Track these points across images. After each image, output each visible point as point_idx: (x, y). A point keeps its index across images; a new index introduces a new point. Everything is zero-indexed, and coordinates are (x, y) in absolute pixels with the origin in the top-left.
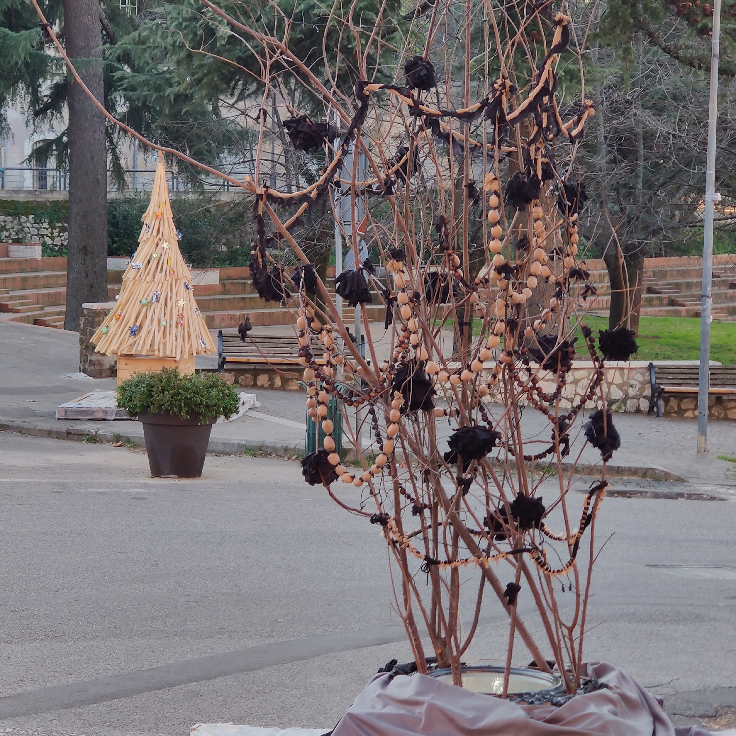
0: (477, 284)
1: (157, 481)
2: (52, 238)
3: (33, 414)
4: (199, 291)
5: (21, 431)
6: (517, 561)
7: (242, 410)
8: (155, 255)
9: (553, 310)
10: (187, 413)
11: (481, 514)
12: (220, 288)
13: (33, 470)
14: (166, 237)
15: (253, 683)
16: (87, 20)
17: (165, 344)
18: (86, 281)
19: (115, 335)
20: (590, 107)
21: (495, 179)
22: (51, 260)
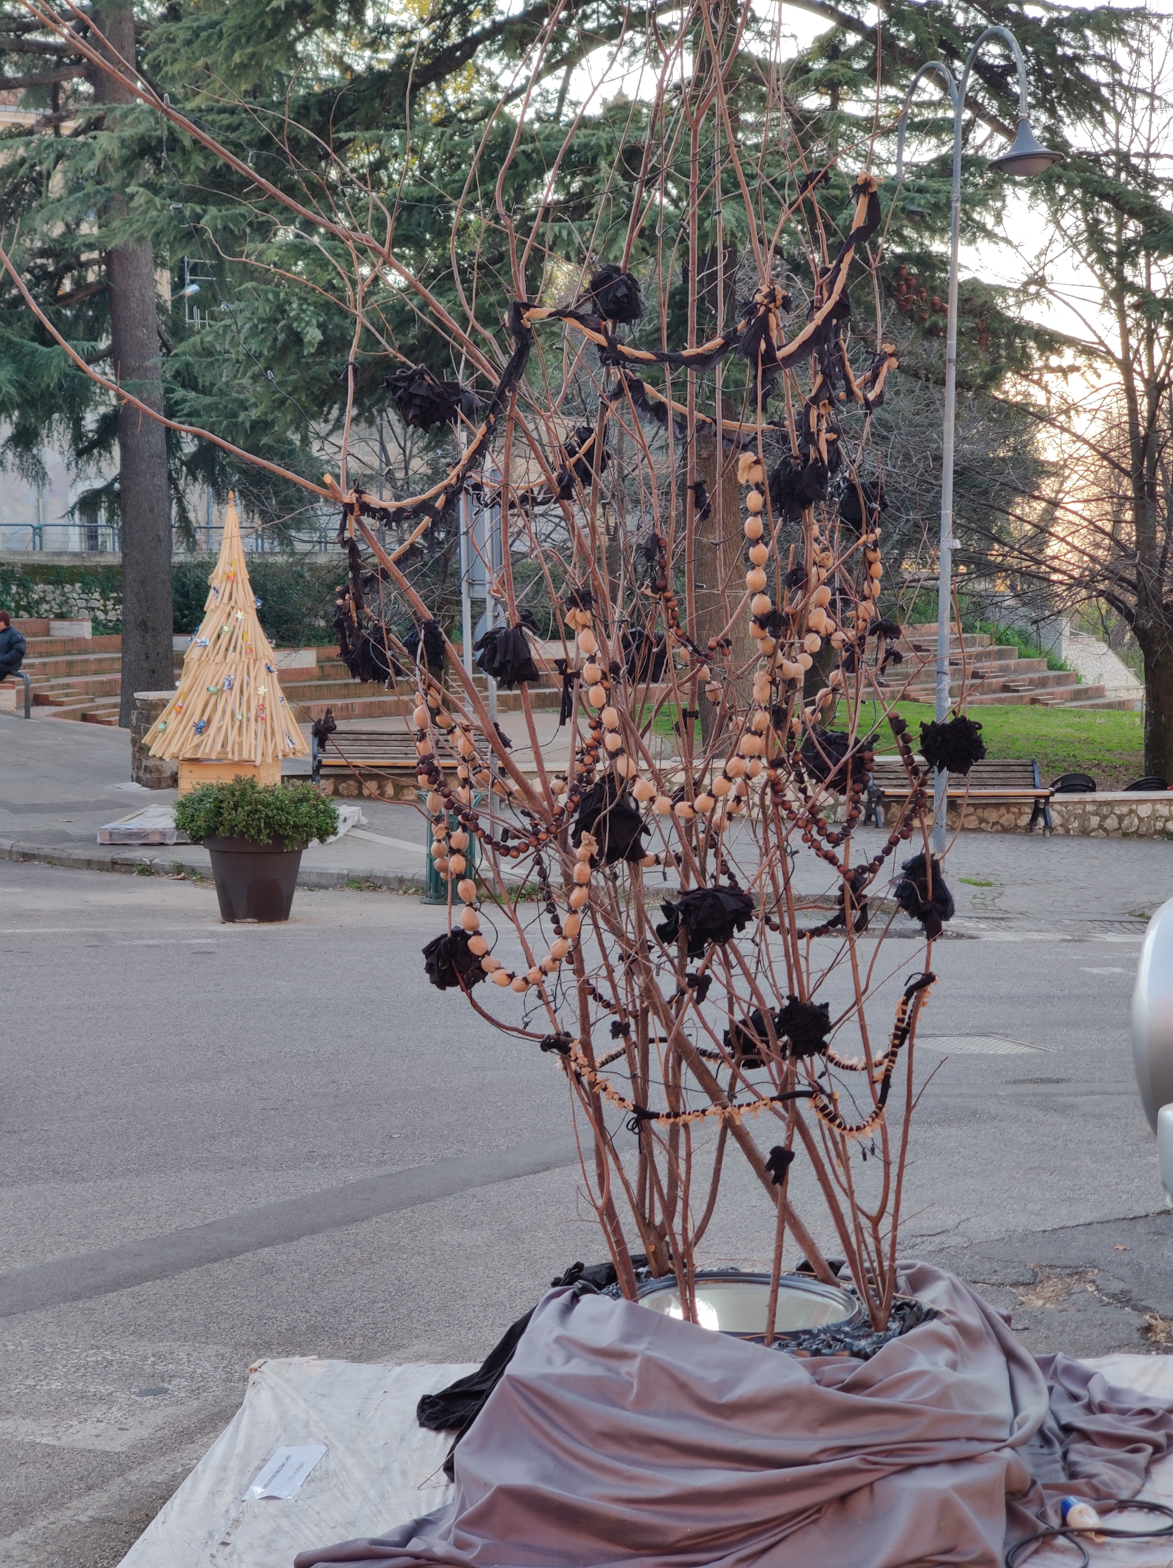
0: (712, 649)
1: (230, 927)
2: (106, 612)
3: (67, 838)
4: (285, 676)
5: (51, 861)
6: (786, 1110)
7: (342, 829)
8: (226, 628)
9: (834, 690)
10: (268, 836)
11: (721, 1026)
12: (317, 672)
13: (64, 915)
14: (240, 605)
15: (355, 1246)
16: (141, 334)
17: (241, 744)
18: (145, 665)
19: (175, 733)
20: (891, 355)
21: (757, 462)
22: (105, 639)
